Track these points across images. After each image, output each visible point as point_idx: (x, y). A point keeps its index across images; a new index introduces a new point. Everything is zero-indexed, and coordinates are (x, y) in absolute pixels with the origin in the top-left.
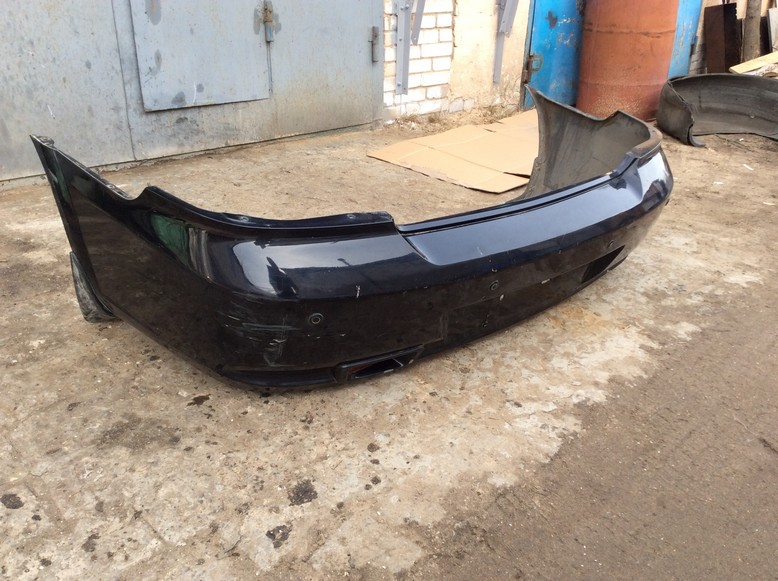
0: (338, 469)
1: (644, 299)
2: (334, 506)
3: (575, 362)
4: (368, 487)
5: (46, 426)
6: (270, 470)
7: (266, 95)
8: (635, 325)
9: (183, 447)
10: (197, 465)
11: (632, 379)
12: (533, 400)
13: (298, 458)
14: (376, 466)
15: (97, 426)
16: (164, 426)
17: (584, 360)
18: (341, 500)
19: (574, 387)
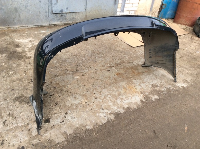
0: (57, 117)
1: (151, 86)
2: (52, 125)
3: (122, 101)
4: (61, 123)
5: (6, 94)
7: (84, 11)
8: (143, 94)
9: (29, 104)
10: (30, 109)
11: (133, 108)
12: (107, 109)
13: (50, 113)
14: (65, 118)
15: (15, 96)
17: (125, 101)
18: (54, 124)
19: (118, 108)
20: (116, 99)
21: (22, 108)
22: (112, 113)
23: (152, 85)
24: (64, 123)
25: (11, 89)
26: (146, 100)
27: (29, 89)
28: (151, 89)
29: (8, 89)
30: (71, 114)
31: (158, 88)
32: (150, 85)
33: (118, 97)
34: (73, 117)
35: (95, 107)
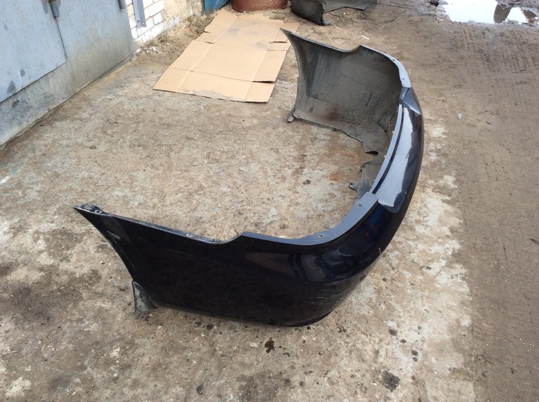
0: (389, 355)
2: (411, 380)
4: (415, 360)
6: (358, 375)
7: (64, 60)
8: (426, 187)
10: (319, 392)
11: (458, 226)
12: (432, 261)
13: (365, 359)
14: (406, 344)
15: (231, 397)
16: (271, 375)
17: (429, 222)
18: (410, 375)
19: (441, 244)
20: (412, 229)
22: (451, 263)
24: (420, 354)
25: (194, 391)
27: (235, 351)
30: (402, 325)
34: (416, 328)
35: (410, 275)
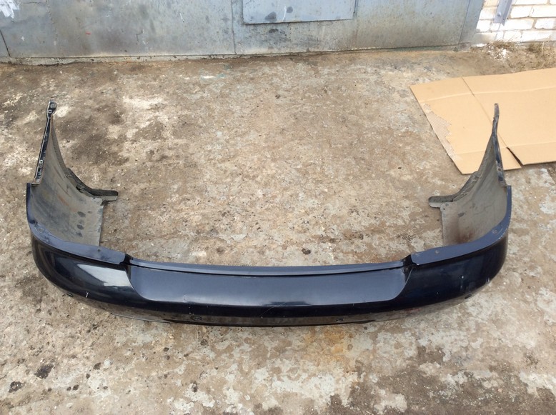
0: (72, 368)
1: (411, 353)
2: (47, 388)
3: (271, 380)
8: (360, 374)
9: (38, 307)
13: (65, 349)
14: (85, 379)
17: (279, 383)
18: (52, 387)
19: (242, 400)
20: (259, 365)
21: (18, 314)
22: (212, 413)
23: (421, 350)
24: (76, 392)
26: (352, 404)
28: (404, 365)
29: (24, 248)
30: (107, 373)
31: (438, 366)
32: (414, 347)
33: (268, 361)
34: (105, 385)
35: (180, 373)
